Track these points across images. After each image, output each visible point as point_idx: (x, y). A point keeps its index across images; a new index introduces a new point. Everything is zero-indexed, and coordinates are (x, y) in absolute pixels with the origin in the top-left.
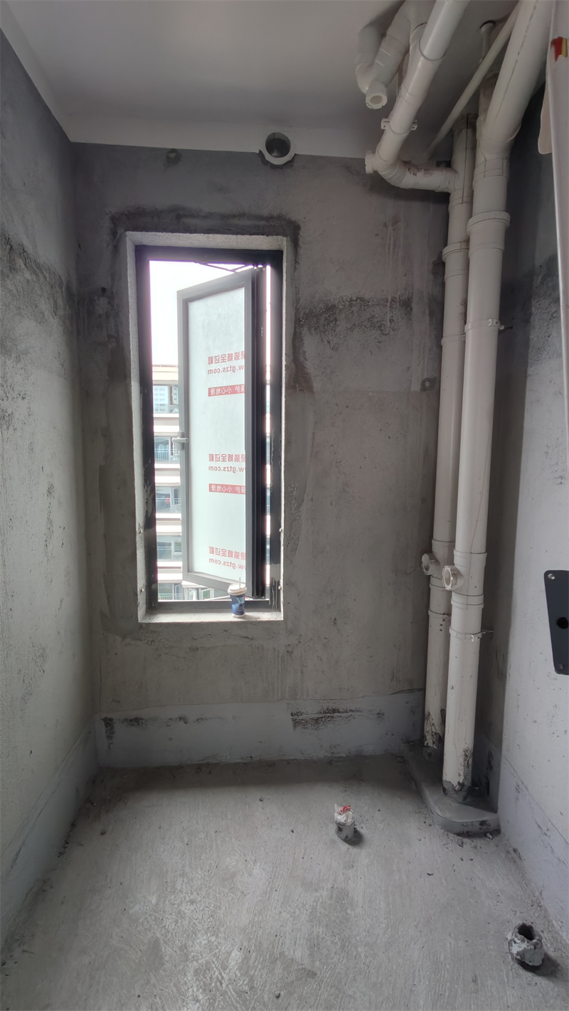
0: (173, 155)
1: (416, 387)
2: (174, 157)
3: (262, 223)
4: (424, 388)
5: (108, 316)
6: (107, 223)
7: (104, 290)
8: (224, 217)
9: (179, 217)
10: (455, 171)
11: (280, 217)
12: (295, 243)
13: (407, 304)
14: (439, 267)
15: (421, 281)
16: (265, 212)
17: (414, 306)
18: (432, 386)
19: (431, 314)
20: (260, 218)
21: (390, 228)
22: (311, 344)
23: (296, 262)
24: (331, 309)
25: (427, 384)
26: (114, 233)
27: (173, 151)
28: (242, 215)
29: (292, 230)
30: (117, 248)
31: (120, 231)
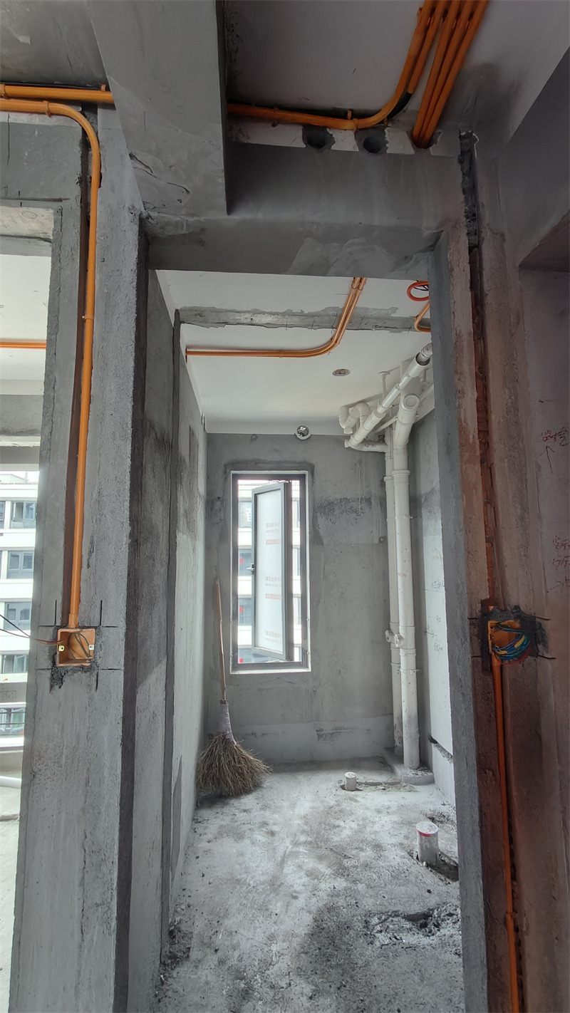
0: (254, 437)
1: (376, 541)
2: (254, 438)
3: (295, 465)
4: (380, 541)
5: (220, 510)
6: (222, 468)
7: (219, 498)
8: (277, 462)
9: (256, 464)
10: (386, 444)
11: (304, 462)
12: (312, 474)
13: (369, 501)
14: (383, 484)
15: (374, 489)
16: (298, 460)
17: (372, 501)
18: (384, 541)
19: (381, 505)
20: (296, 463)
21: (358, 465)
22: (321, 521)
23: (313, 482)
24: (331, 504)
25: (382, 540)
26: (225, 472)
27: (254, 435)
28: (286, 462)
29: (311, 468)
30: (226, 479)
31: (228, 471)
